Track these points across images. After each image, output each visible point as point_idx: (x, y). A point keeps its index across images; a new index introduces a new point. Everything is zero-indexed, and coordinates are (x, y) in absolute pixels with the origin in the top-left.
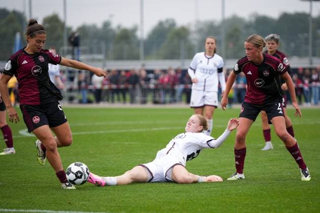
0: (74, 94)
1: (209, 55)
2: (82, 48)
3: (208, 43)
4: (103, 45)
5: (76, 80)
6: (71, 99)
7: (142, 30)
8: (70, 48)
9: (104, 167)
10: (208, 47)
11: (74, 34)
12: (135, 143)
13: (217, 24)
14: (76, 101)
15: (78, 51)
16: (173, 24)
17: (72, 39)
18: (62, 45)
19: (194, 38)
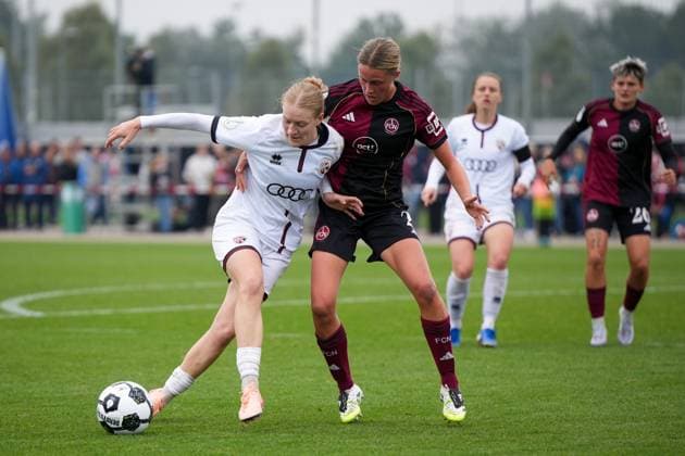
0: (140, 208)
1: (485, 122)
2: (161, 88)
3: (483, 89)
4: (214, 80)
5: (145, 171)
6: (132, 221)
7: (316, 43)
8: (131, 89)
9: (218, 396)
10: (483, 98)
11: (140, 51)
12: (297, 335)
13: (510, 27)
14: (143, 225)
15: (152, 97)
16: (396, 28)
17: (137, 66)
18: (110, 81)
19: (451, 63)
